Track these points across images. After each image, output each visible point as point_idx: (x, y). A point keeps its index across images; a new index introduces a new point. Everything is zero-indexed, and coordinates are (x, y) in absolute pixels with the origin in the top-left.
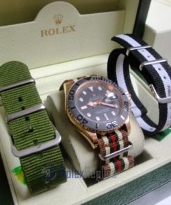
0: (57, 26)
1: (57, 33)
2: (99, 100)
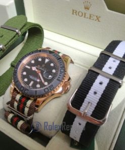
1: (85, 17)
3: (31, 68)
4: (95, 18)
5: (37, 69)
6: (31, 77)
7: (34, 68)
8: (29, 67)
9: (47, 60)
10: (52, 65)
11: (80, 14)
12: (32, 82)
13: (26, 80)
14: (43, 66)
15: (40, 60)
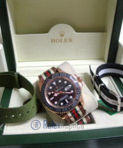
0: (61, 38)
1: (61, 42)
2: (59, 91)
3: (55, 97)
4: (69, 40)
5: (57, 93)
6: (62, 99)
7: (56, 95)
8: (53, 98)
9: (54, 83)
10: (60, 81)
11: (58, 41)
12: (66, 100)
13: (62, 104)
14: (57, 87)
15: (51, 88)
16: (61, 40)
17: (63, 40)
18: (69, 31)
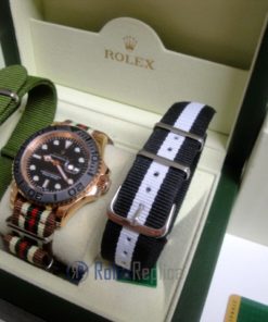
0: (127, 53)
3: (43, 158)
4: (146, 63)
5: (53, 158)
6: (44, 173)
7: (48, 158)
8: (38, 157)
9: (68, 144)
10: (77, 150)
11: (119, 57)
13: (36, 178)
14: (63, 153)
15: (56, 143)
16: (127, 57)
17: (132, 60)
18: (148, 40)
